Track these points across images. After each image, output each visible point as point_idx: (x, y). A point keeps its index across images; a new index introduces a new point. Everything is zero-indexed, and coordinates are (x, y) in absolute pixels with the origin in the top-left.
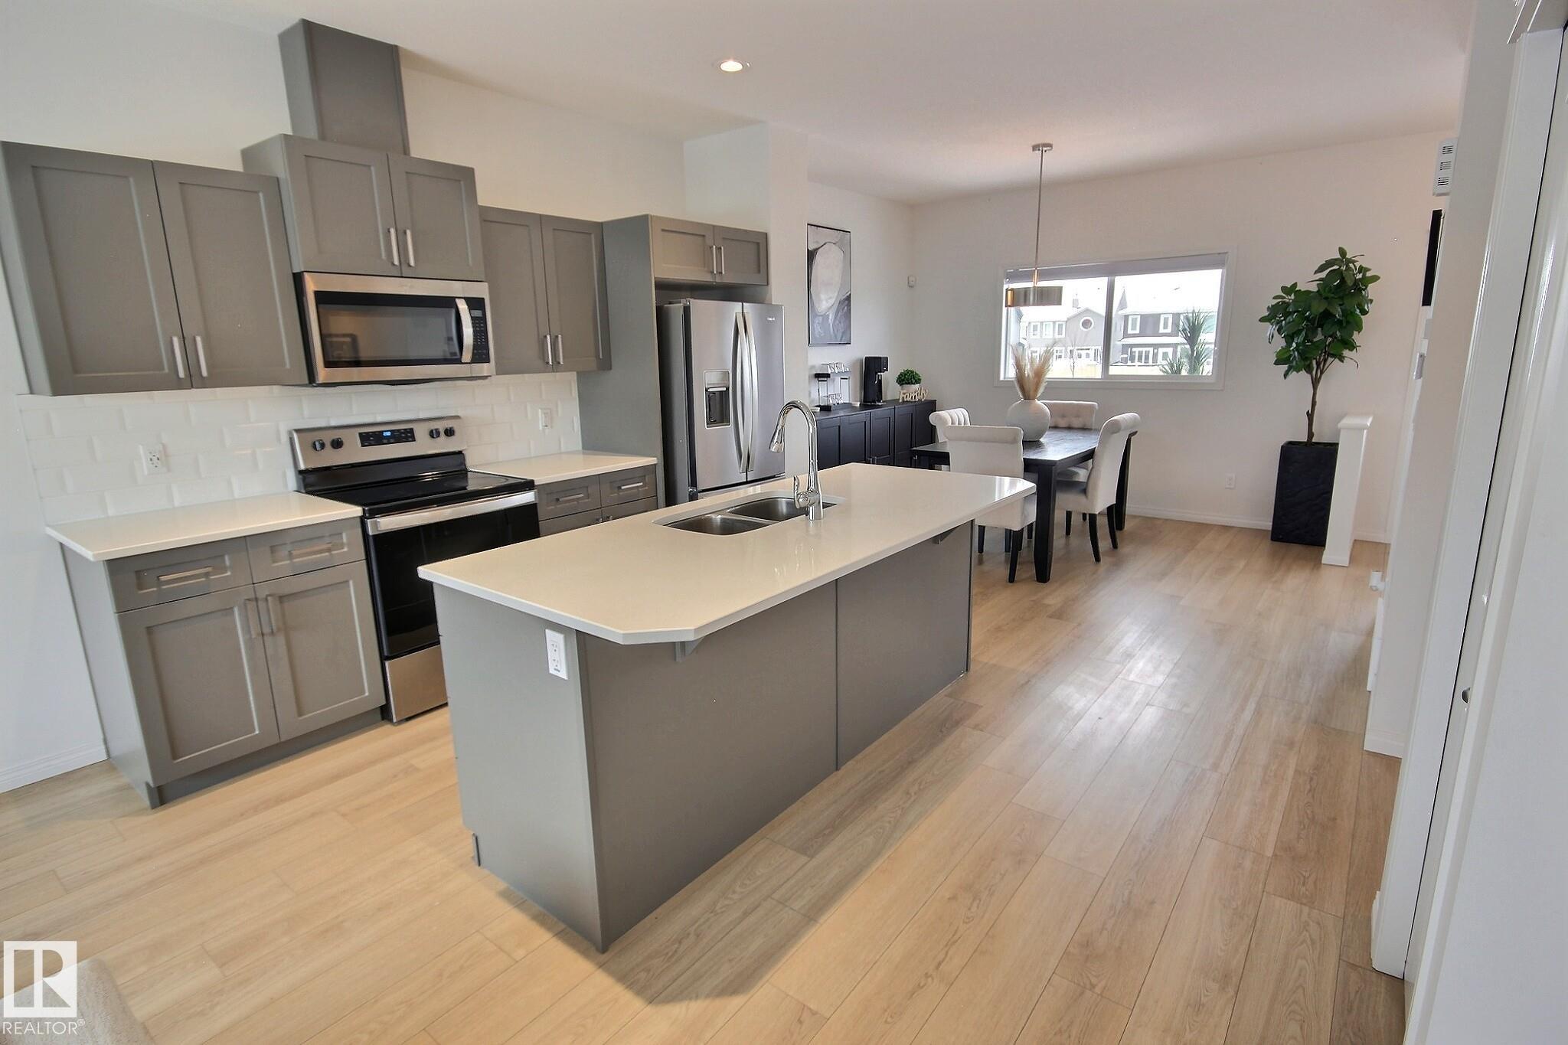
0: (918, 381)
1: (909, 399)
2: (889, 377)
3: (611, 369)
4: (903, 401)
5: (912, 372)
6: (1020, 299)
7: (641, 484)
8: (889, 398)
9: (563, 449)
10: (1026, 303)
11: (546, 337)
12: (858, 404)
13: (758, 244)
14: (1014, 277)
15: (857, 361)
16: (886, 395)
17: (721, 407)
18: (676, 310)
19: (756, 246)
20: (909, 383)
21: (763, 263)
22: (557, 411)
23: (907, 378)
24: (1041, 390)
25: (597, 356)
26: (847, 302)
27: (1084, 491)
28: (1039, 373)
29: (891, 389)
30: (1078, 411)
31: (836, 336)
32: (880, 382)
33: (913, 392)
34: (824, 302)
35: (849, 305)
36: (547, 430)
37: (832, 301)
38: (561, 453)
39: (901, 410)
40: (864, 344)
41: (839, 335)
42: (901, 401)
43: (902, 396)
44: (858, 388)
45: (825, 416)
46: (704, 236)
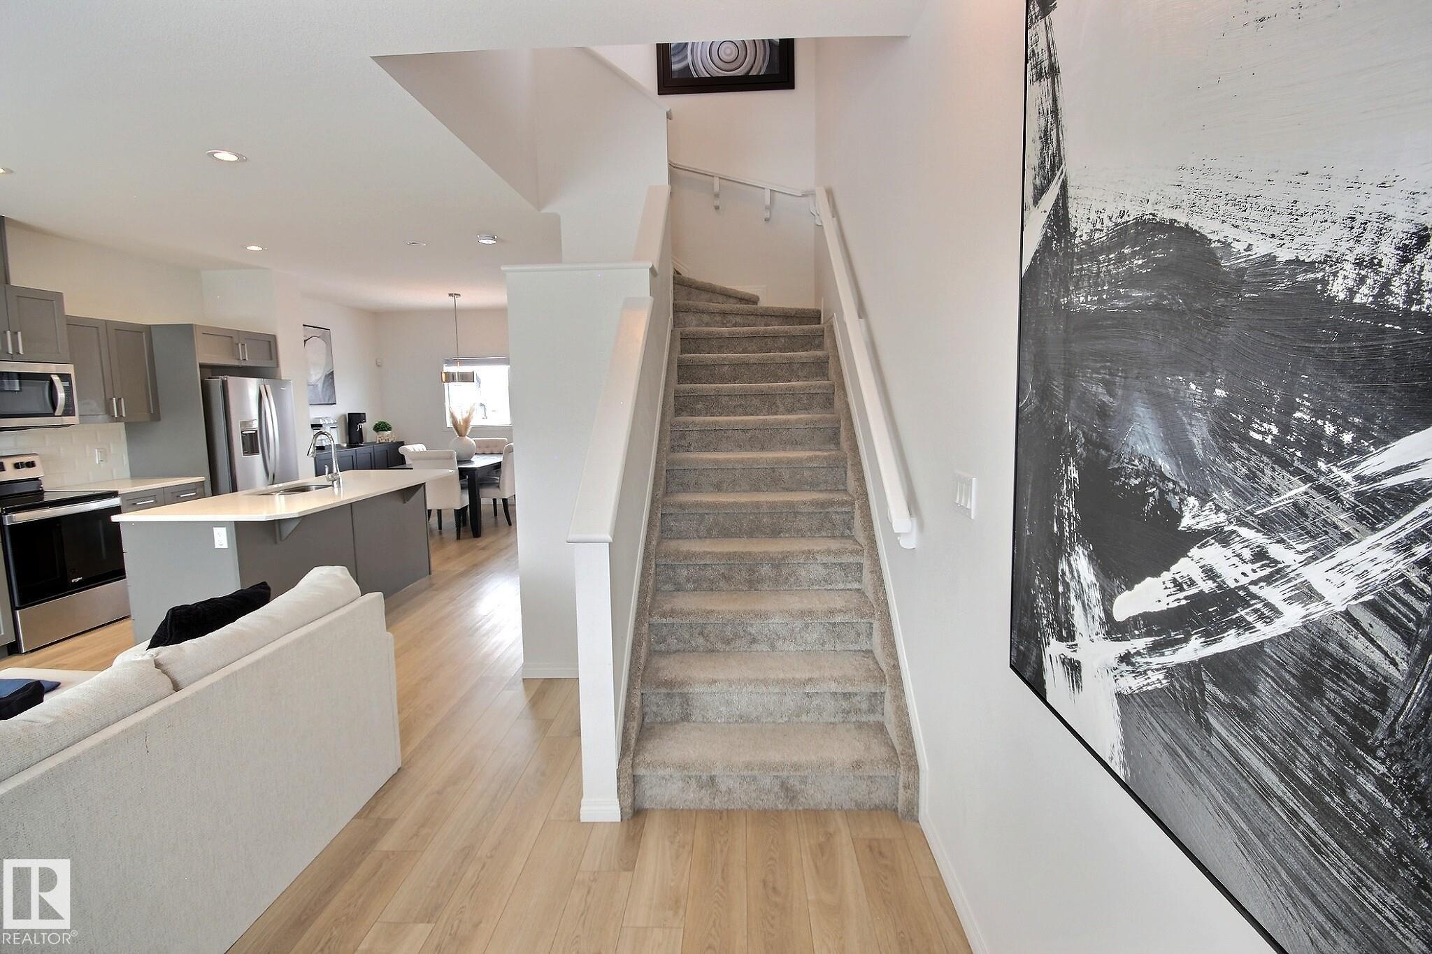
0: (389, 429)
1: (383, 441)
2: (367, 427)
3: (159, 420)
4: (380, 443)
5: (385, 423)
6: (451, 378)
7: (194, 494)
8: (368, 441)
9: (115, 477)
10: (454, 380)
11: (112, 399)
12: (345, 445)
13: (270, 342)
14: (450, 362)
15: (341, 417)
16: (366, 438)
17: (252, 443)
18: (216, 382)
19: (269, 344)
20: (383, 431)
21: (273, 351)
22: (110, 450)
23: (380, 427)
24: (469, 431)
25: (149, 411)
26: (330, 376)
27: (498, 487)
28: (467, 421)
29: (370, 435)
30: (496, 443)
31: (324, 399)
32: (361, 429)
33: (387, 436)
34: (314, 376)
35: (333, 378)
36: (102, 464)
37: (319, 376)
38: (113, 480)
39: (379, 448)
40: (346, 404)
41: (327, 399)
42: (378, 442)
43: (378, 439)
44: (344, 434)
45: (320, 453)
46: (231, 337)
